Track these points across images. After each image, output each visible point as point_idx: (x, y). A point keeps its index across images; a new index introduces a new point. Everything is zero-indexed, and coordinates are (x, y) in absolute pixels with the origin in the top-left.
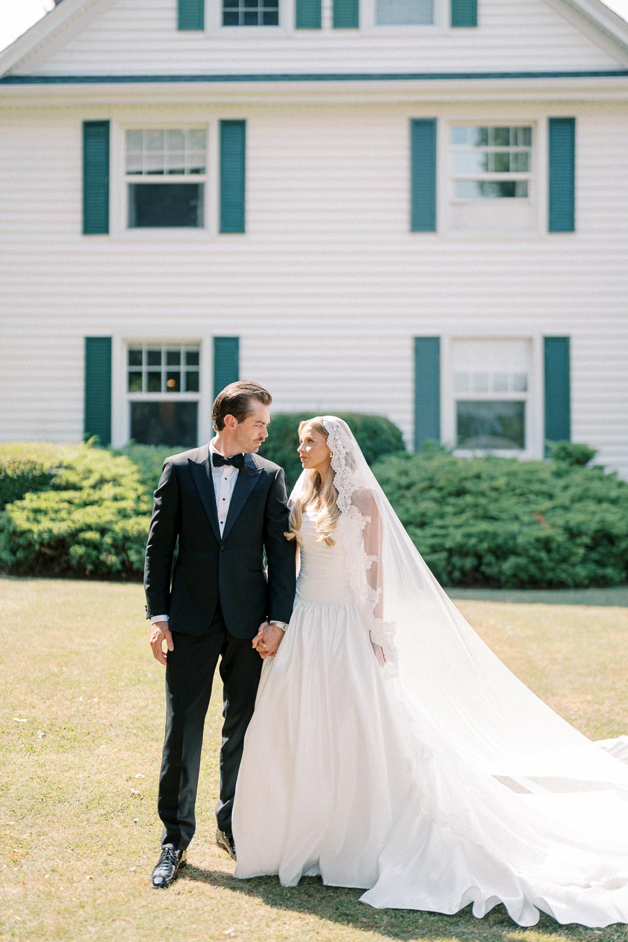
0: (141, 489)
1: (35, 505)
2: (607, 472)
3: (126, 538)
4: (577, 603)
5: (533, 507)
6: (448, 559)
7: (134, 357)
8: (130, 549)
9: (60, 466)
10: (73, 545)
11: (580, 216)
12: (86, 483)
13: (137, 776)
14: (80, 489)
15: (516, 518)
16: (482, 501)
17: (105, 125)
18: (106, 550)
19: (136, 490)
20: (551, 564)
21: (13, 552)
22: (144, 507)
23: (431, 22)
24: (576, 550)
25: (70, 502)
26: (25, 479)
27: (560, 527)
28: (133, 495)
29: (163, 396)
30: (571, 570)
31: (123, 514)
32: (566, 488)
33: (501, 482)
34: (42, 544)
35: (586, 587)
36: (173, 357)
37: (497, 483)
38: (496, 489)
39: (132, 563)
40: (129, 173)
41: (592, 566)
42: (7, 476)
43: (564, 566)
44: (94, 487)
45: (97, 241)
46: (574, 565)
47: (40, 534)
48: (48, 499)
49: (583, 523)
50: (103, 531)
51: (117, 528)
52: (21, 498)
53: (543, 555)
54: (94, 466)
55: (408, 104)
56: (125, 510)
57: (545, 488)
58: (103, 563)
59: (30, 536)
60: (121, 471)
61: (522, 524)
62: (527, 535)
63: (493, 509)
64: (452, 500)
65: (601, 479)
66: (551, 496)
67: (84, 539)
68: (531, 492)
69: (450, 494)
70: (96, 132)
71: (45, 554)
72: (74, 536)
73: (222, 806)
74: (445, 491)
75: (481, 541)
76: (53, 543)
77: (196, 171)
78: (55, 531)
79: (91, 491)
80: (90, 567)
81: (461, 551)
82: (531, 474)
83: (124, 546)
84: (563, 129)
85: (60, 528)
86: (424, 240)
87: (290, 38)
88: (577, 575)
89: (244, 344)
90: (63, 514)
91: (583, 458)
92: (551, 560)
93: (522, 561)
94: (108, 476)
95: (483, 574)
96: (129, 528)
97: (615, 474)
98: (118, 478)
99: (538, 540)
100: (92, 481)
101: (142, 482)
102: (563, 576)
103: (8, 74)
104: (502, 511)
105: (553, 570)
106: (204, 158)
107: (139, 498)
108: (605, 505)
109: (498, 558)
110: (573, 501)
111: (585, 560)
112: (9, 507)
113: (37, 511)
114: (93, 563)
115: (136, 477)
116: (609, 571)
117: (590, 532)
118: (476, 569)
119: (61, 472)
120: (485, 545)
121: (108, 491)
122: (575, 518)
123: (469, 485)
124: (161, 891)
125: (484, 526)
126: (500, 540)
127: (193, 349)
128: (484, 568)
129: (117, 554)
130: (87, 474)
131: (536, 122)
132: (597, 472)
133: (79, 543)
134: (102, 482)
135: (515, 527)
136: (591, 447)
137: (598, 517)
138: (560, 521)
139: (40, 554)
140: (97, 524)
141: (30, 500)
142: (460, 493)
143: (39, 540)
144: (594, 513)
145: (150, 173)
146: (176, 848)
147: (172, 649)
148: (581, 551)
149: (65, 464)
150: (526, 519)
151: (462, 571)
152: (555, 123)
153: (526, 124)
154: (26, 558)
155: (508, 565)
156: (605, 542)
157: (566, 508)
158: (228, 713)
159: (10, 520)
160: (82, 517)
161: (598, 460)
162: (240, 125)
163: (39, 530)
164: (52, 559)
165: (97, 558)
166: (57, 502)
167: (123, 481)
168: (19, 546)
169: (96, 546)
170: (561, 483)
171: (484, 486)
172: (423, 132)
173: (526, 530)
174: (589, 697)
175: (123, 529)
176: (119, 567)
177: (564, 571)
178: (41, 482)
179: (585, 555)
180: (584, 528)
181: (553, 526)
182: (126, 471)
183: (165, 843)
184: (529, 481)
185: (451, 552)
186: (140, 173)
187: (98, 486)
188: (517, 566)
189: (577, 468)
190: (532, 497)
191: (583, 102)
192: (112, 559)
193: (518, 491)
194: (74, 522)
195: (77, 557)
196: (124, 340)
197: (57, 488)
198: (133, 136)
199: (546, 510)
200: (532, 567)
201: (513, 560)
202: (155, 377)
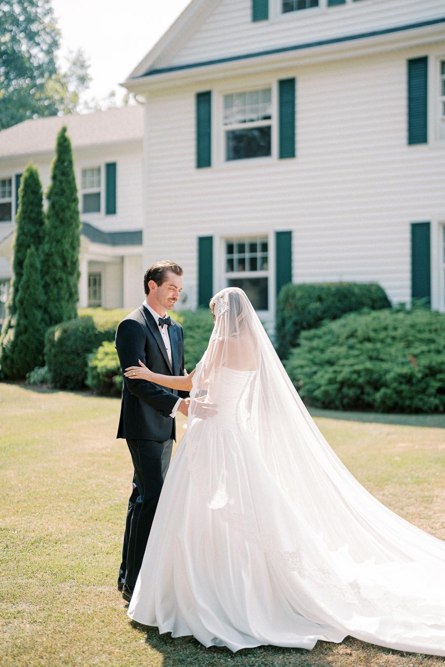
6: (340, 390)
7: (230, 249)
16: (380, 346)
17: (208, 94)
20: (410, 394)
24: (432, 383)
27: (423, 366)
29: (246, 274)
30: (426, 399)
34: (103, 375)
36: (253, 247)
40: (225, 124)
43: (420, 396)
45: (205, 172)
47: (102, 368)
53: (405, 387)
55: (405, 49)
62: (395, 372)
63: (383, 352)
66: (431, 342)
68: (418, 339)
69: (361, 341)
70: (204, 99)
77: (266, 118)
86: (418, 150)
87: (324, 14)
88: (432, 403)
89: (294, 235)
92: (412, 391)
93: (389, 391)
95: (364, 401)
102: (420, 404)
103: (152, 69)
104: (389, 353)
105: (411, 399)
106: (269, 108)
109: (374, 389)
118: (358, 397)
120: (364, 379)
122: (441, 359)
126: (375, 376)
127: (264, 241)
128: (364, 397)
138: (427, 362)
139: (105, 382)
142: (369, 340)
143: (102, 372)
145: (238, 122)
148: (438, 385)
150: (401, 360)
151: (349, 398)
155: (378, 396)
162: (292, 82)
173: (397, 368)
177: (421, 400)
181: (419, 365)
186: (231, 123)
188: (385, 395)
196: (222, 238)
198: (229, 99)
199: (423, 352)
200: (395, 396)
201: (383, 391)
202: (242, 261)
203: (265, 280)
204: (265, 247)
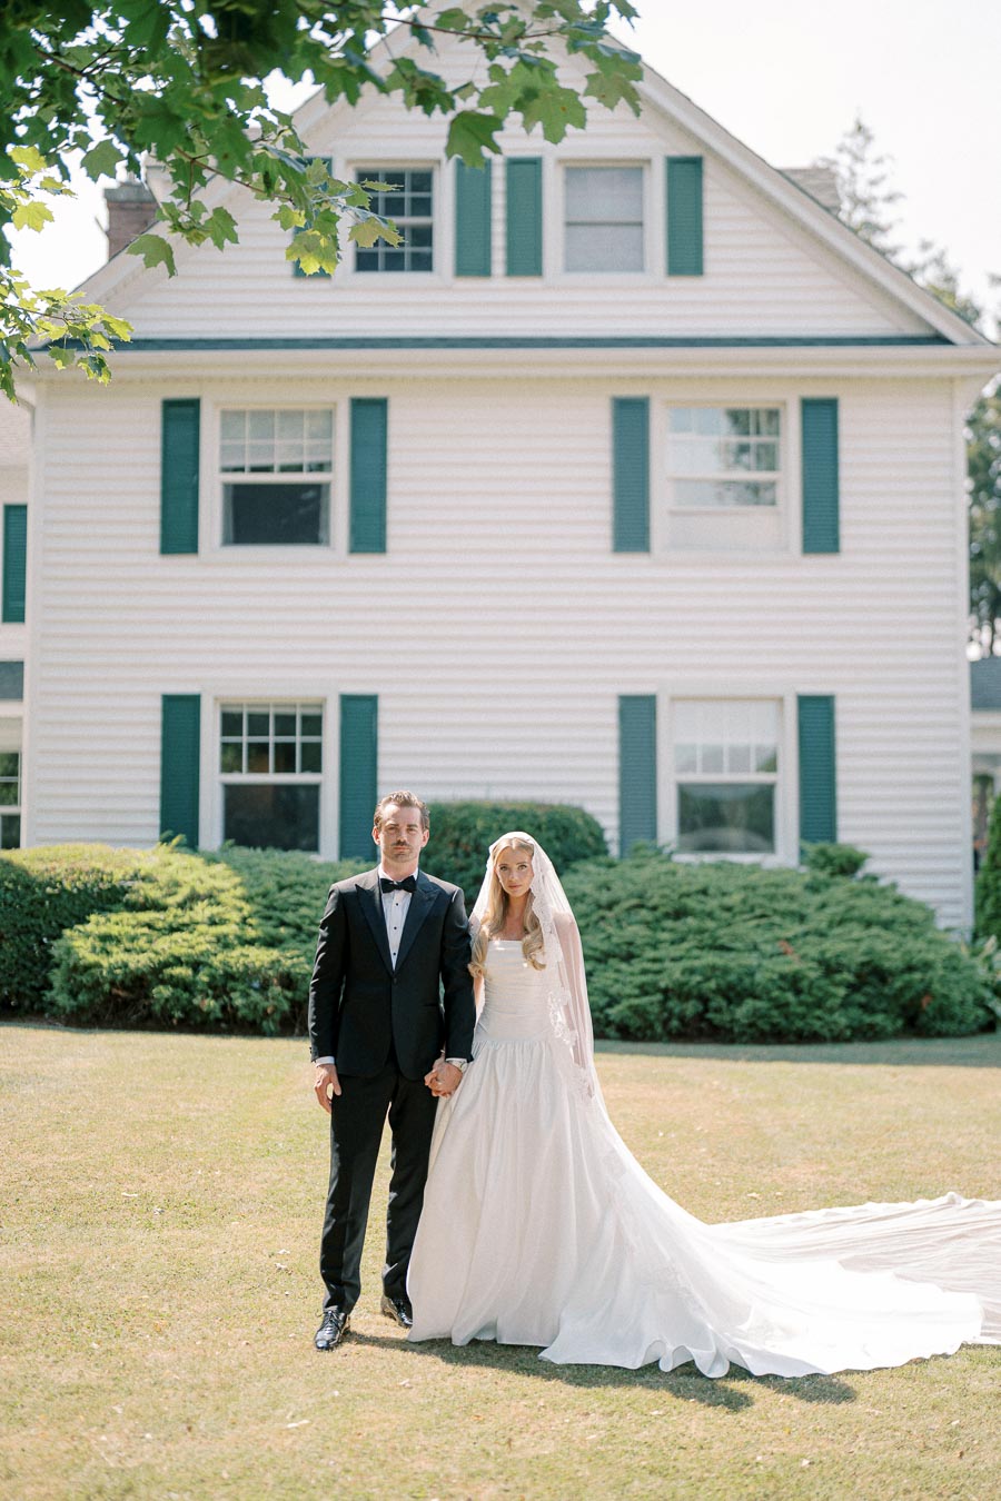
0: (248, 908)
1: (103, 930)
2: (883, 883)
3: (229, 976)
4: (831, 1060)
5: (778, 933)
6: (663, 1003)
7: (230, 723)
8: (234, 990)
9: (135, 877)
10: (157, 985)
11: (846, 531)
12: (171, 901)
13: (281, 1252)
14: (164, 908)
15: (755, 948)
16: (710, 924)
17: (193, 405)
18: (202, 991)
19: (241, 910)
20: (800, 1010)
21: (73, 994)
22: (251, 933)
23: (639, 267)
24: (833, 990)
25: (150, 926)
26: (89, 895)
27: (813, 960)
28: (236, 916)
29: (272, 778)
30: (827, 1017)
31: (224, 943)
32: (823, 906)
33: (735, 899)
34: (113, 984)
35: (848, 1040)
36: (285, 723)
37: (727, 901)
38: (728, 909)
39: (236, 1009)
40: (225, 470)
41: (855, 1012)
42: (64, 890)
43: (818, 1013)
44: (182, 906)
45: (180, 565)
46: (831, 1011)
47: (111, 970)
48: (120, 923)
49: (843, 954)
50: (196, 966)
51: (216, 961)
52: (84, 921)
53: (790, 997)
54: (180, 877)
55: (610, 378)
56: (225, 936)
57: (794, 906)
58: (198, 1009)
59: (96, 971)
60: (219, 884)
61: (763, 956)
62: (768, 971)
63: (724, 935)
64: (669, 924)
65: (871, 894)
66: (802, 918)
67: (172, 976)
68: (775, 911)
69: (667, 916)
70: (181, 416)
71: (118, 996)
72: (157, 972)
73: (389, 1269)
74: (658, 913)
75: (708, 979)
76: (128, 982)
77: (320, 467)
78: (132, 966)
79: (179, 912)
80: (178, 1014)
81: (681, 992)
82: (776, 886)
83: (224, 986)
84: (821, 415)
85: (138, 962)
86: (633, 563)
87: (449, 289)
88: (835, 1023)
89: (382, 704)
90: (142, 943)
91: (849, 865)
92: (801, 1003)
94: (201, 890)
95: (710, 1022)
96: (232, 962)
97: (894, 886)
98: (215, 893)
99: (783, 977)
100: (179, 898)
101: (248, 899)
102: (817, 1025)
104: (736, 937)
105: (803, 1017)
106: (329, 448)
107: (244, 920)
108: (875, 930)
109: (730, 1002)
110: (831, 925)
111: (845, 1004)
112: (67, 932)
113: (105, 938)
114: (183, 1010)
115: (240, 891)
116: (879, 1019)
117: (854, 967)
118: (700, 1016)
119: (137, 884)
120: (712, 984)
121: (202, 911)
122: (833, 947)
123: (691, 903)
124: (326, 1354)
125: (711, 958)
126: (732, 978)
127: (312, 711)
128: (710, 1015)
129: (216, 998)
130: (174, 889)
131: (784, 404)
132: (867, 885)
133: (163, 982)
134: (194, 898)
135: (752, 960)
136: (861, 849)
137: (863, 947)
138: (813, 952)
139: (111, 997)
140: (189, 956)
141: (97, 924)
142: (679, 914)
143: (110, 977)
144: (858, 941)
145: (255, 470)
146: (340, 1310)
147: (339, 1093)
148: (842, 992)
149: (142, 873)
150: (768, 948)
151: (682, 1018)
152: (808, 405)
153: (771, 406)
154: (91, 1001)
155: (743, 1011)
156: (873, 979)
157: (822, 935)
158: (397, 1164)
159: (69, 951)
160: (167, 946)
161: (870, 867)
162: (380, 405)
163: (110, 964)
164: (126, 1003)
165: (190, 1002)
166: (134, 927)
167: (222, 897)
168: (82, 986)
169: (186, 986)
170: (817, 899)
171: (712, 904)
172: (631, 417)
173: (766, 963)
174: (823, 1168)
175: (225, 964)
176: (220, 1015)
177: (818, 1019)
178: (111, 898)
179: (847, 996)
180: (844, 960)
181: (804, 957)
182: (226, 884)
183: (328, 1306)
184: (772, 898)
185: (665, 991)
186: (242, 470)
187: (188, 905)
188: (755, 1012)
189: (839, 879)
190: (777, 919)
191: (846, 379)
192: (210, 1004)
193: (758, 912)
194: (156, 953)
195: (162, 1001)
196: (216, 699)
197: (133, 907)
198: (231, 418)
199: (796, 937)
200: (775, 1013)
201: (749, 1004)
202: (259, 751)
203: (314, 790)
204: (313, 724)
